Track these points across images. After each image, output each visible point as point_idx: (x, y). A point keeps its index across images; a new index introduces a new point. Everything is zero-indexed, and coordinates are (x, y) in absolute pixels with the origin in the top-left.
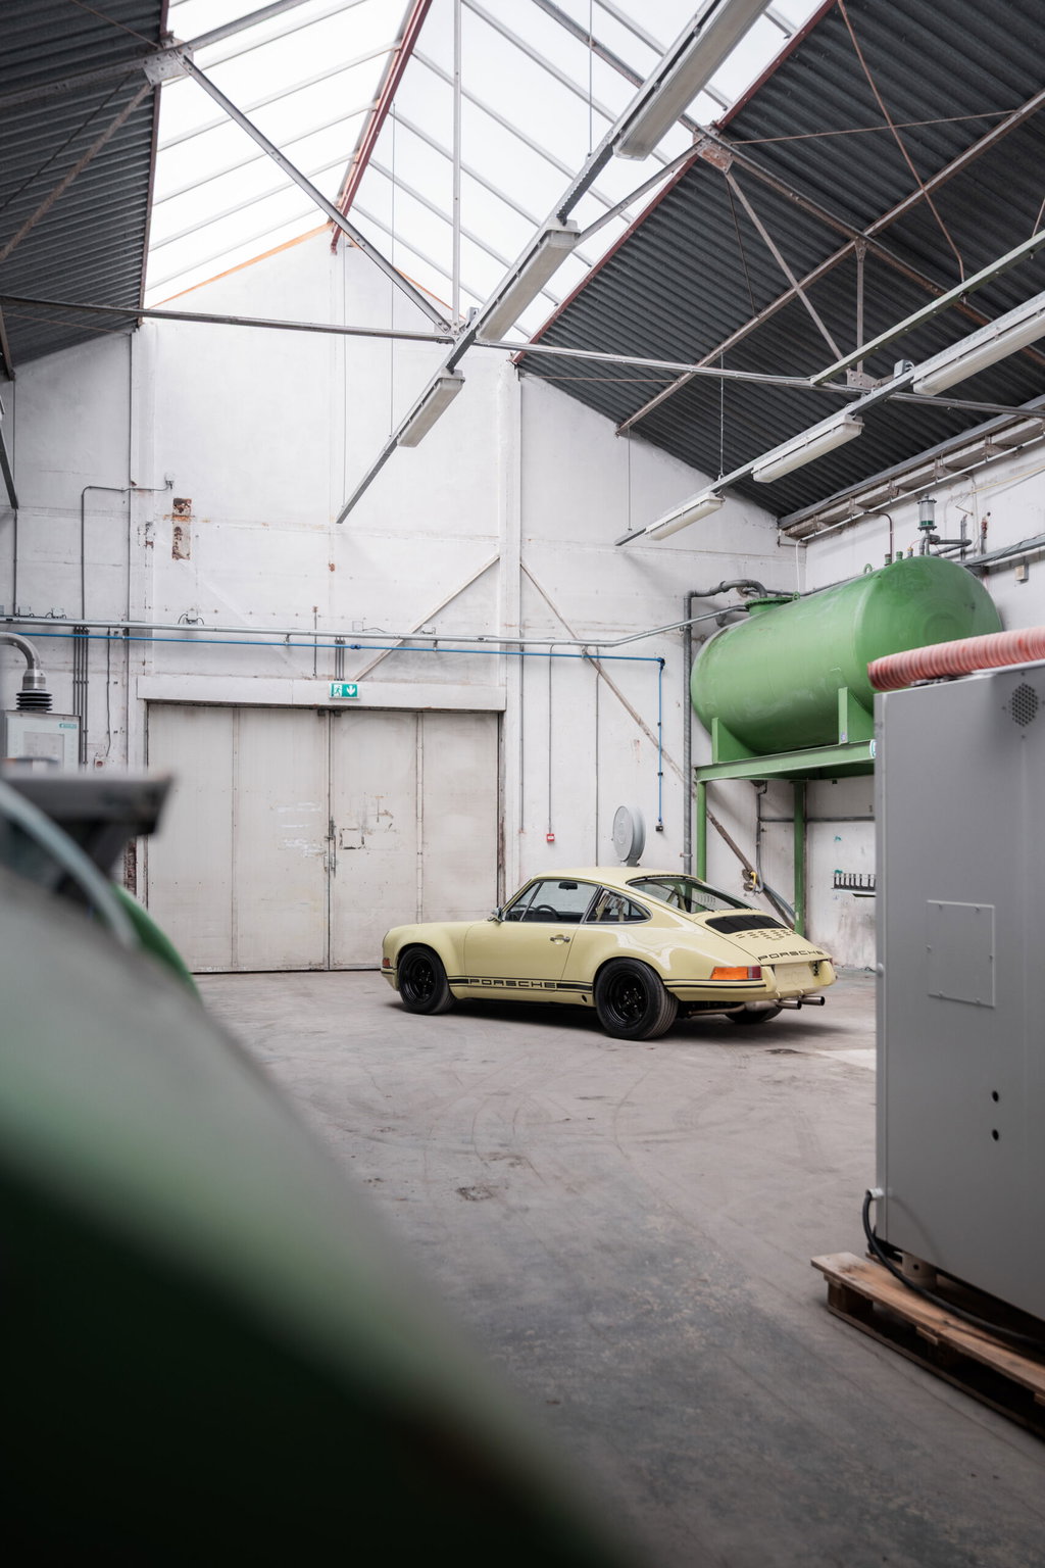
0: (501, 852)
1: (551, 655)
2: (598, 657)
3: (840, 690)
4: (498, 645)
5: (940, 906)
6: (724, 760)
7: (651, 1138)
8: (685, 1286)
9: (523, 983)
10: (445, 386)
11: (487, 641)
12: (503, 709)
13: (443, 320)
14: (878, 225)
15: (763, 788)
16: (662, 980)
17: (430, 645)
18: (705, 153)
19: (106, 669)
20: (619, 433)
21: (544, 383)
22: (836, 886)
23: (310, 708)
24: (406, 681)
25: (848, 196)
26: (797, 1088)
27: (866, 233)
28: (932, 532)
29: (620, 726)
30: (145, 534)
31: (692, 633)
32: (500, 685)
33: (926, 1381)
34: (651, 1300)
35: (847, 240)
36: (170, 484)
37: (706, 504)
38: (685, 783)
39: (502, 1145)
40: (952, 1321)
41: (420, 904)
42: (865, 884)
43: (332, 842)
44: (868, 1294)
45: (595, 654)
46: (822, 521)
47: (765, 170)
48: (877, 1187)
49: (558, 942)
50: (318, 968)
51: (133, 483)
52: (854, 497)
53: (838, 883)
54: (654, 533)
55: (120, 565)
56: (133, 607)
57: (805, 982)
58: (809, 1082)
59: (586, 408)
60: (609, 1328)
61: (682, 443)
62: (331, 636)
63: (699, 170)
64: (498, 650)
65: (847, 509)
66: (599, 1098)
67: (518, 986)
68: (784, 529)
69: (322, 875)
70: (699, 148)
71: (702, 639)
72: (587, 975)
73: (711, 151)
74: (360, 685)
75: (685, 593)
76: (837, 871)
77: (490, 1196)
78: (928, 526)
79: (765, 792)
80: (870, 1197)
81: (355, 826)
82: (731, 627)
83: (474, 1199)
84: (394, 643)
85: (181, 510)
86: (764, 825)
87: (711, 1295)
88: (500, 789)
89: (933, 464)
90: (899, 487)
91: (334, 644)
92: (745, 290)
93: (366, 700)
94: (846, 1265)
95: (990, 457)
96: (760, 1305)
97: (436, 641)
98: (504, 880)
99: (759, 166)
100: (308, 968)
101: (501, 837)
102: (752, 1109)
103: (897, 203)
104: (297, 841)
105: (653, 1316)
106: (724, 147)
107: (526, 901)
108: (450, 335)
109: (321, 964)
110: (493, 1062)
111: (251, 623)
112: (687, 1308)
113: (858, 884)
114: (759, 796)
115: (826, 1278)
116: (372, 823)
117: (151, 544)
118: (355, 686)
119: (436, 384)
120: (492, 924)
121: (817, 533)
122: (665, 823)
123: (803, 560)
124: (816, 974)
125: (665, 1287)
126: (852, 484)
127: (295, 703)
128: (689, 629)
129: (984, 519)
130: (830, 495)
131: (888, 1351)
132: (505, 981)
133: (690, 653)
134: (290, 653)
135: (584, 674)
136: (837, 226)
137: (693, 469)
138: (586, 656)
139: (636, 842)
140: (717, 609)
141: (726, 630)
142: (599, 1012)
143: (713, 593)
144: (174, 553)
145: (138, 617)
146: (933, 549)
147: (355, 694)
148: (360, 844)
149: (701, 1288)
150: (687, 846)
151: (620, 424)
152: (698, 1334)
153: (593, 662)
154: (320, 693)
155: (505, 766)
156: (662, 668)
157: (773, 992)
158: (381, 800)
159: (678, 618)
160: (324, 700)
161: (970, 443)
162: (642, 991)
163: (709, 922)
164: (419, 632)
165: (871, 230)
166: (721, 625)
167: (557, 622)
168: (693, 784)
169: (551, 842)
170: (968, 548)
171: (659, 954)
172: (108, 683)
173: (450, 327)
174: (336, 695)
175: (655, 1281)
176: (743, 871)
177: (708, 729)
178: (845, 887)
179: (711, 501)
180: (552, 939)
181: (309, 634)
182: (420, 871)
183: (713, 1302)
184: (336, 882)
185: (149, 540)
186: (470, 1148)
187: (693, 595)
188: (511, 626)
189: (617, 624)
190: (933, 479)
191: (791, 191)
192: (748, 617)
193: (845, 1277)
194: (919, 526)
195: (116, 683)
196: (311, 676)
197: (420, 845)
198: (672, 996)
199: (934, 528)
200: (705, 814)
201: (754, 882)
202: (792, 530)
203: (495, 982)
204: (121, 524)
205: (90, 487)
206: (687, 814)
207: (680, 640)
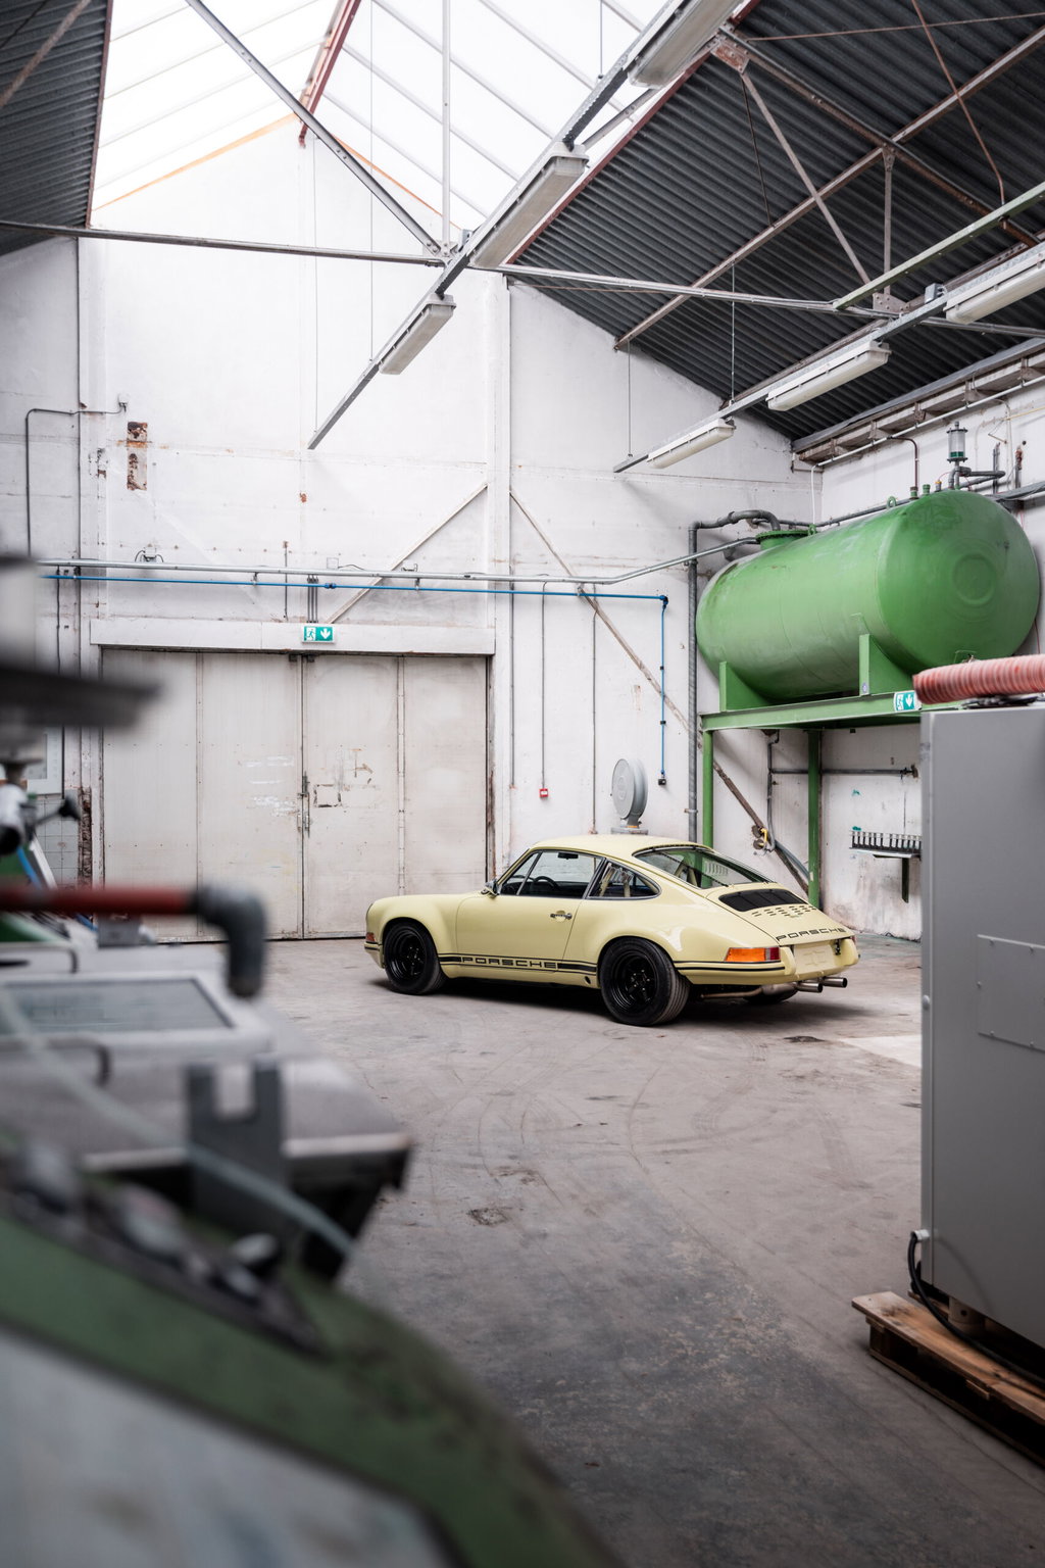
0: (490, 808)
1: (544, 594)
2: (595, 595)
3: (861, 637)
4: (486, 582)
5: (992, 943)
6: (734, 708)
7: (669, 1147)
8: (719, 1326)
9: (521, 963)
10: (434, 313)
11: (474, 579)
12: (492, 652)
13: (432, 241)
14: (909, 130)
15: (774, 737)
16: (672, 962)
17: (411, 583)
18: (719, 51)
19: (55, 611)
20: (617, 348)
21: (535, 292)
22: (855, 846)
23: (281, 653)
24: (385, 623)
25: (875, 100)
26: (821, 1084)
27: (895, 140)
28: (961, 464)
29: (618, 672)
30: (97, 462)
31: (699, 568)
32: (488, 627)
33: (976, 1436)
34: (685, 1343)
35: (874, 147)
36: (123, 406)
37: (716, 432)
38: (690, 732)
39: (512, 1157)
40: (1004, 1375)
41: (402, 866)
42: (886, 844)
43: (305, 799)
44: (913, 1340)
45: (592, 592)
46: (840, 445)
47: (785, 70)
48: (922, 1229)
49: (561, 919)
50: (291, 936)
51: (83, 406)
52: (876, 420)
53: (856, 842)
54: (658, 461)
55: (70, 497)
56: (85, 543)
57: (826, 962)
58: (833, 1077)
59: (581, 319)
60: (643, 1376)
61: (687, 359)
62: (303, 574)
63: (710, 67)
64: (486, 588)
65: (868, 433)
66: (610, 1098)
67: (515, 966)
68: (798, 453)
69: (296, 836)
70: (712, 45)
71: (709, 575)
72: (592, 955)
73: (726, 48)
74: (335, 627)
75: (690, 523)
76: (855, 828)
77: (505, 1219)
78: (957, 457)
79: (777, 741)
80: (914, 1239)
81: (332, 782)
82: (741, 561)
83: (488, 1223)
84: (375, 581)
85: (136, 435)
86: (775, 777)
87: (747, 1337)
88: (489, 740)
89: (964, 387)
90: (925, 411)
91: (306, 583)
92: (760, 198)
93: (342, 645)
94: (889, 1307)
95: (1026, 381)
96: (799, 1349)
97: (418, 579)
98: (494, 840)
99: (778, 66)
100: (280, 937)
101: (490, 792)
102: (774, 1111)
103: (929, 107)
104: (267, 799)
105: (688, 1361)
106: (740, 45)
107: (523, 871)
108: (439, 257)
109: (293, 933)
110: (493, 1053)
111: (216, 561)
112: (723, 1352)
113: (878, 844)
114: (770, 746)
115: (868, 1321)
116: (349, 778)
117: (104, 472)
118: (330, 629)
119: (424, 310)
120: (486, 897)
121: (835, 459)
122: (669, 777)
123: (819, 487)
124: (838, 953)
125: (698, 1328)
126: (873, 406)
127: (265, 647)
128: (694, 564)
129: (1019, 448)
130: (850, 417)
131: (935, 1402)
132: (501, 959)
133: (696, 590)
134: (258, 593)
135: (582, 613)
136: (862, 131)
137: (699, 387)
138: (583, 595)
139: (637, 800)
140: (725, 541)
141: (735, 566)
142: (604, 995)
143: (721, 524)
144: (129, 483)
145: (91, 555)
146: (963, 480)
147: (330, 638)
148: (337, 802)
149: (735, 1328)
150: (693, 802)
151: (618, 338)
152: (735, 1384)
153: (589, 601)
154: (291, 637)
155: (494, 716)
156: (665, 607)
157: (792, 975)
158: (359, 754)
159: (682, 551)
160: (296, 645)
161: (1005, 366)
162: (650, 973)
163: (724, 899)
164: (399, 569)
165: (900, 136)
166: (730, 559)
167: (550, 557)
168: (698, 734)
169: (544, 797)
170: (1001, 480)
171: (669, 934)
172: (58, 627)
173: (439, 247)
174: (309, 639)
175: (687, 1320)
176: (753, 828)
177: (715, 673)
178: (864, 847)
179: (721, 428)
180: (553, 916)
181: (279, 572)
182: (402, 830)
183: (749, 1346)
184: (310, 842)
185: (101, 469)
186: (478, 1161)
187: (699, 526)
188: (500, 561)
189: (616, 558)
190: (964, 404)
191: (813, 93)
192: (760, 551)
193: (889, 1320)
194: (948, 457)
195: (67, 627)
196: (282, 618)
197: (402, 803)
198: (683, 979)
199: (964, 460)
200: (712, 765)
201: (765, 840)
202: (807, 454)
203: (490, 961)
204: (70, 450)
205: (35, 410)
206: (693, 767)
207: (685, 576)
